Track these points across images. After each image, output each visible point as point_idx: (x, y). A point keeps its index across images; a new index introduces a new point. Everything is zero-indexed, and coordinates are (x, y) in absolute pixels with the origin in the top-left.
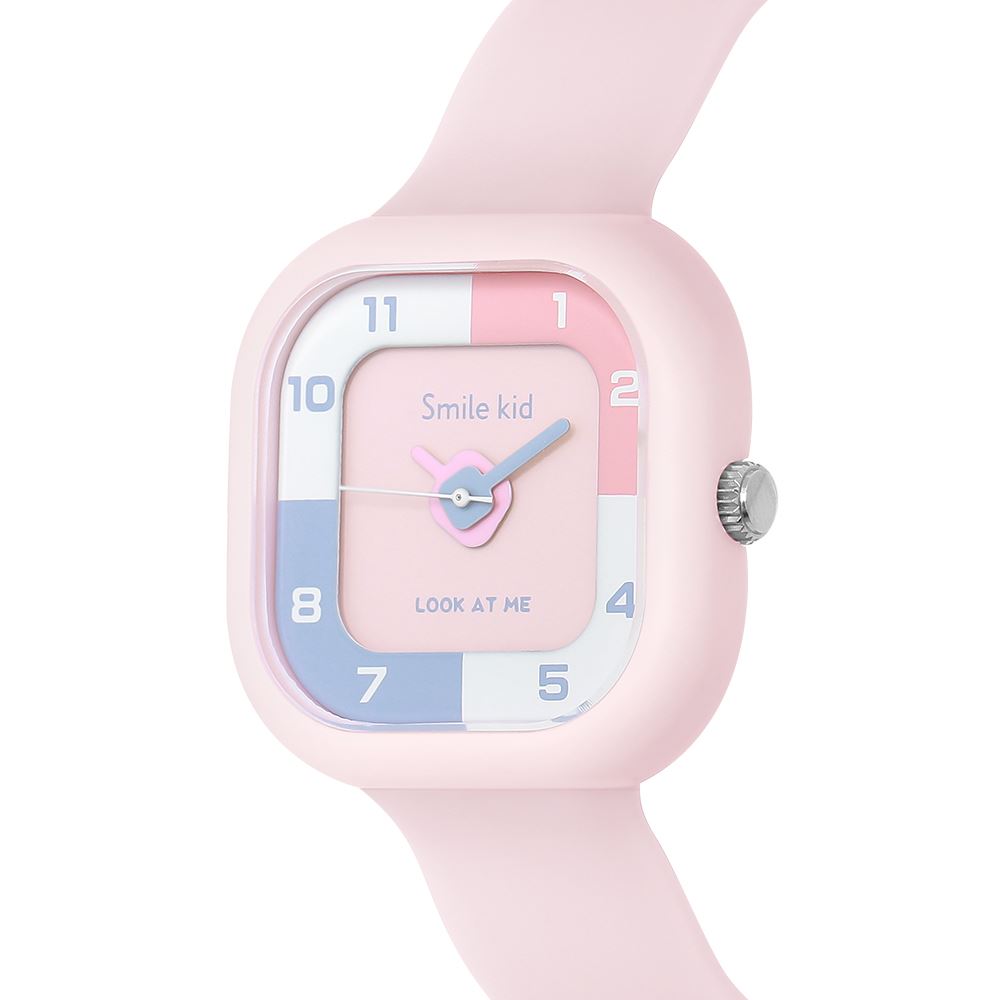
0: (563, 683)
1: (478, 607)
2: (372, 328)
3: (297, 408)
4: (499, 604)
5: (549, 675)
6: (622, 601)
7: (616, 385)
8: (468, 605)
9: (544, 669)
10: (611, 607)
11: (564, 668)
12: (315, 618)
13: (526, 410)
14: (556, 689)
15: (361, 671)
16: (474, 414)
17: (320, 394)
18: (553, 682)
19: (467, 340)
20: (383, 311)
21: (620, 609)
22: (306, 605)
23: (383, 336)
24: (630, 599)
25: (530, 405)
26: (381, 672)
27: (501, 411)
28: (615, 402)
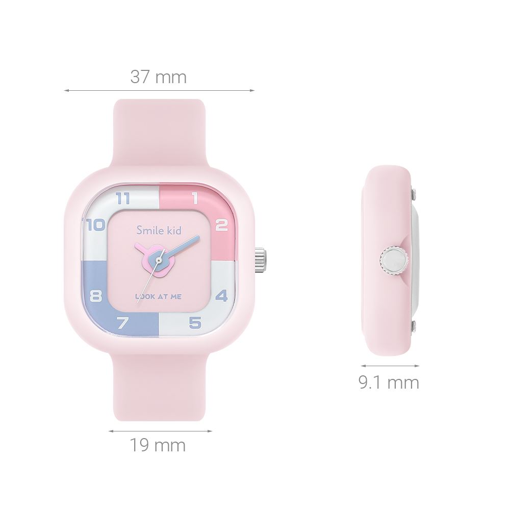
0: (199, 323)
1: (160, 297)
2: (120, 203)
3: (90, 229)
4: (169, 297)
5: (193, 320)
6: (222, 296)
7: (217, 224)
8: (156, 297)
9: (191, 318)
10: (218, 298)
11: (200, 318)
12: (100, 300)
13: (179, 231)
14: (197, 325)
15: (118, 318)
16: (158, 233)
17: (99, 225)
18: (195, 323)
19: (158, 208)
20: (124, 198)
21: (221, 299)
22: (96, 296)
23: (124, 205)
24: (225, 295)
25: (180, 230)
26: (126, 319)
27: (169, 232)
28: (218, 229)
